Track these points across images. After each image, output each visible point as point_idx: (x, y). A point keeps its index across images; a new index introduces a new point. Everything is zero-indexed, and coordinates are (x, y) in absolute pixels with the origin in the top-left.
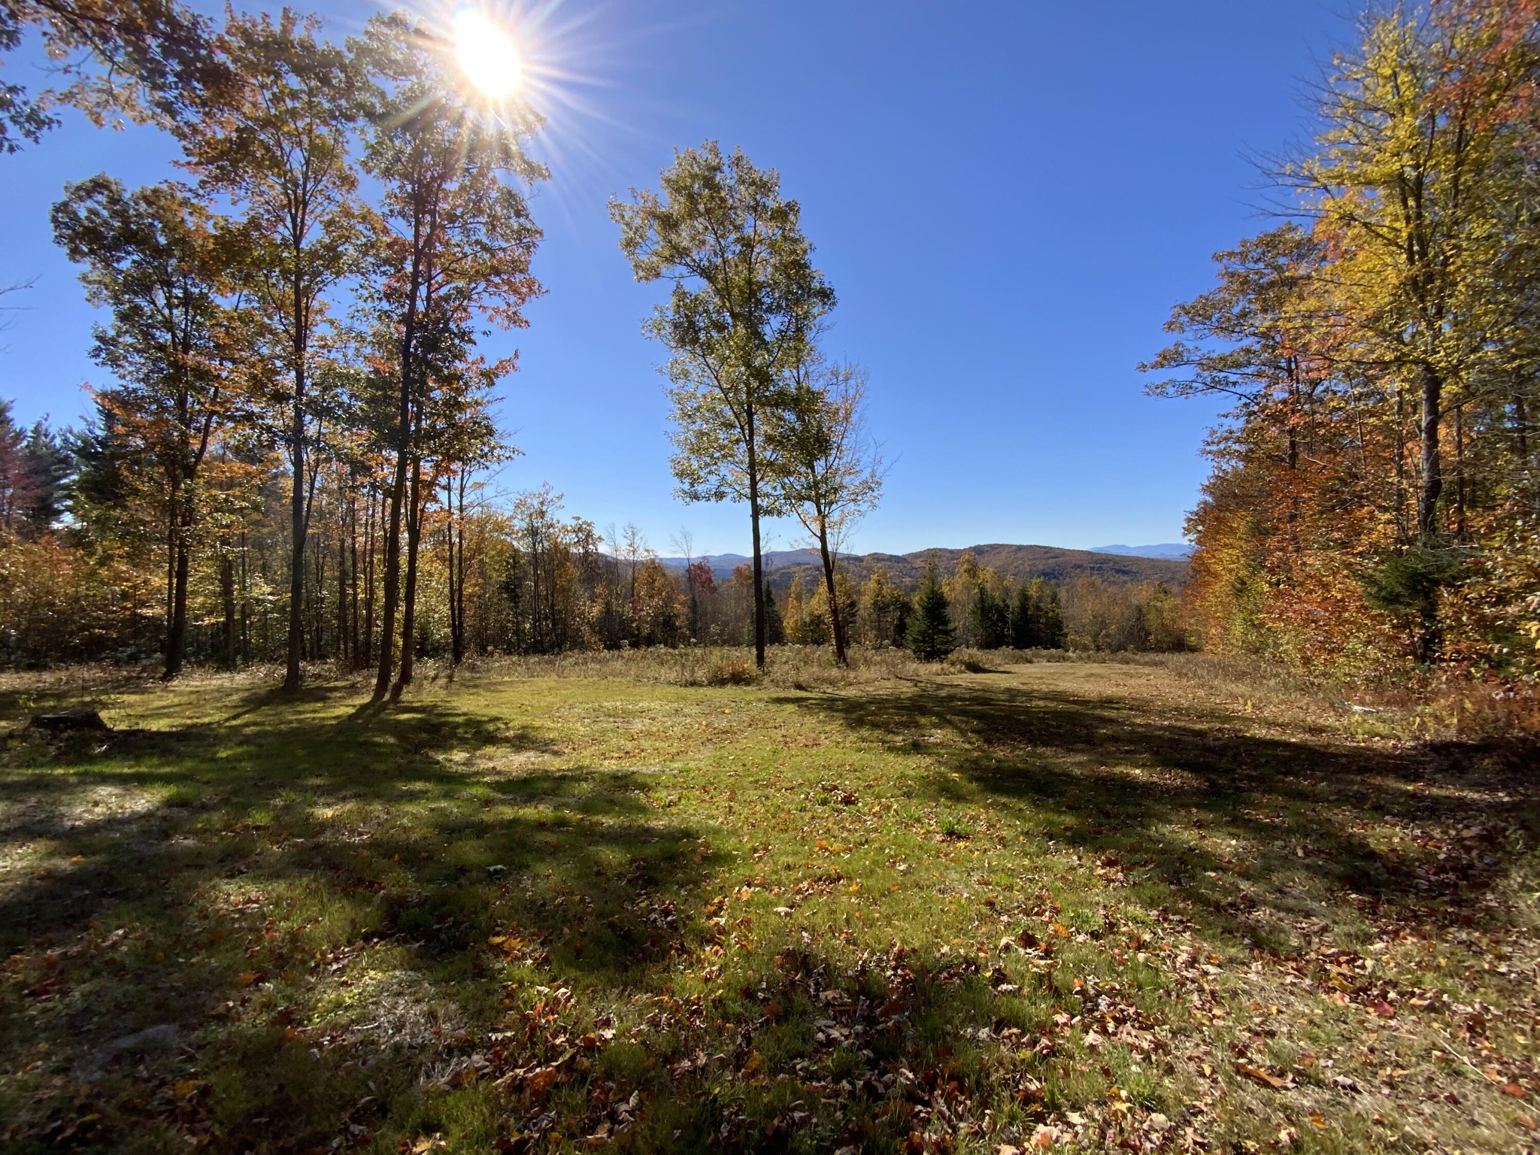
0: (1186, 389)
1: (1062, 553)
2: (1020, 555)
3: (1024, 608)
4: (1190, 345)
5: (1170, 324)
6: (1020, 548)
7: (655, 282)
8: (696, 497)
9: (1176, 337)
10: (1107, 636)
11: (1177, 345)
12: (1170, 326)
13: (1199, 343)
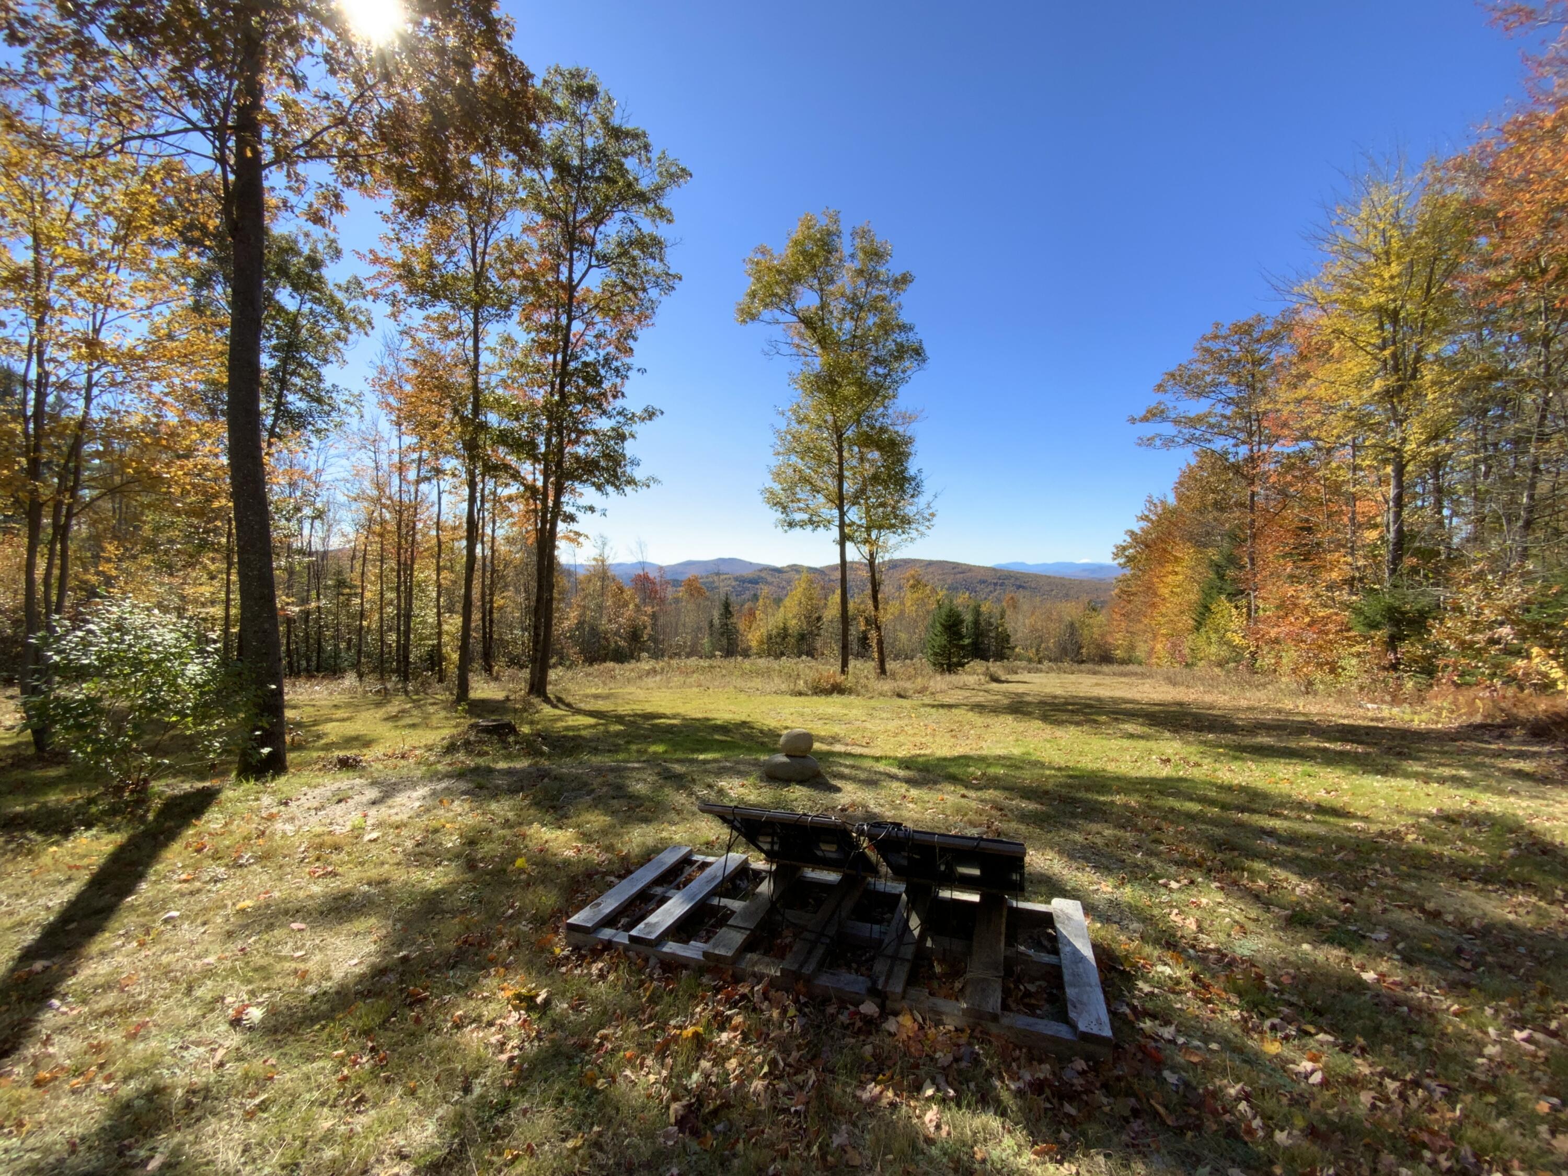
0: (1169, 442)
1: (969, 569)
2: (930, 570)
3: (976, 623)
4: (1170, 405)
5: (1160, 386)
6: (930, 563)
7: (751, 326)
8: (791, 525)
9: (1160, 396)
10: (1046, 649)
11: (1160, 403)
12: (1160, 387)
13: (1178, 404)
